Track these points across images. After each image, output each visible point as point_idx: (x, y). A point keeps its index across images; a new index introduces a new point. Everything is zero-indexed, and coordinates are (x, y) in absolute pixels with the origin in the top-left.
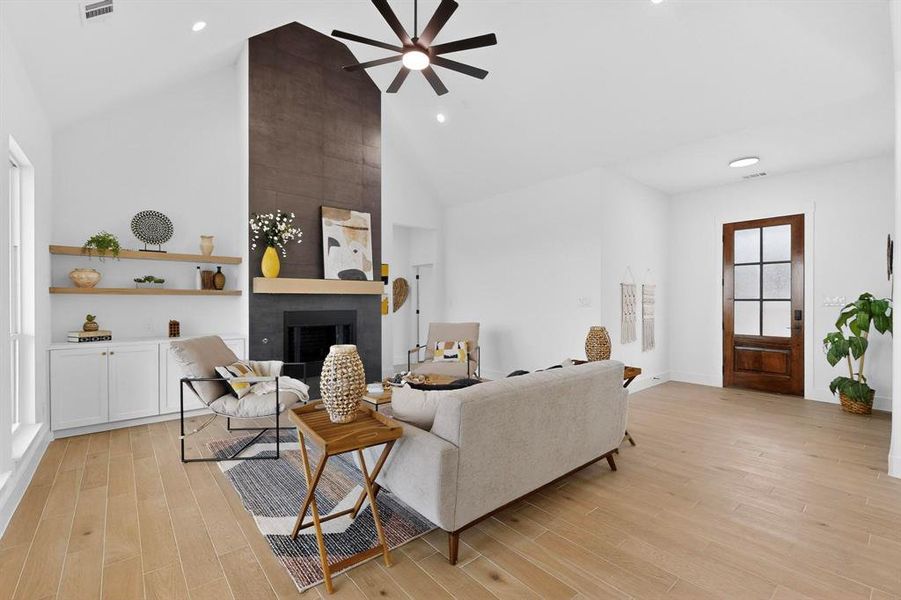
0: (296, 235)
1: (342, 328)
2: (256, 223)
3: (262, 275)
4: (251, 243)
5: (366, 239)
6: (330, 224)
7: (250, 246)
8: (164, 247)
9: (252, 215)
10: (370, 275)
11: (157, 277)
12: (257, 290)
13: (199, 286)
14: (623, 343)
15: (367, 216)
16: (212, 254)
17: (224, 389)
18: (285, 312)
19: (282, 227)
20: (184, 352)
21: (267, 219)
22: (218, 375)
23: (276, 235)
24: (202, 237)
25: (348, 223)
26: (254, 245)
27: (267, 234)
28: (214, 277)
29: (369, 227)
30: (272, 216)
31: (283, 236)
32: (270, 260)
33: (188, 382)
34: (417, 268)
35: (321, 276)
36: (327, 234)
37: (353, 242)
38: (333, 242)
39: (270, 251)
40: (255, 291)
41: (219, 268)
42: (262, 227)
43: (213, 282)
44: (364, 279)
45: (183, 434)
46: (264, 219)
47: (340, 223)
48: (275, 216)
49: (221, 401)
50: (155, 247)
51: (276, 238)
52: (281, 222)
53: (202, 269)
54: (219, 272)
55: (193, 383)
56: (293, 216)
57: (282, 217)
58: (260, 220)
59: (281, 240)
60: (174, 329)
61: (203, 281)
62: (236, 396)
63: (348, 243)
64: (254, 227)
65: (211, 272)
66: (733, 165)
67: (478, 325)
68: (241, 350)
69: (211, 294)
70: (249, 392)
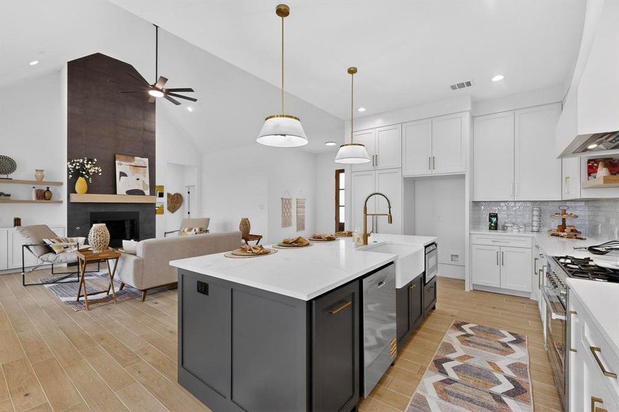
0: (98, 170)
1: (129, 221)
2: (72, 164)
3: (76, 193)
4: (68, 175)
5: (145, 172)
6: (121, 164)
7: (68, 176)
8: (10, 176)
9: (69, 160)
10: (147, 192)
11: (6, 193)
12: (72, 201)
13: (34, 198)
14: (283, 227)
15: (146, 160)
16: (43, 180)
17: (49, 250)
18: (91, 213)
19: (89, 166)
20: (24, 232)
21: (79, 162)
22: (45, 243)
23: (84, 171)
24: (36, 170)
25: (133, 164)
26: (71, 176)
27: (78, 170)
28: (45, 193)
29: (147, 166)
30: (81, 161)
31: (90, 171)
32: (81, 184)
33: (27, 246)
34: (189, 187)
35: (115, 193)
36: (119, 169)
37: (136, 174)
38: (122, 174)
39: (81, 180)
40: (71, 201)
41: (48, 188)
42: (75, 167)
43: (44, 196)
44: (144, 194)
45: (24, 272)
46: (77, 162)
47: (128, 163)
48: (84, 160)
49: (46, 255)
50: (5, 176)
51: (84, 173)
52: (87, 164)
53: (36, 189)
54: (48, 190)
55: (30, 247)
56: (95, 160)
57: (88, 161)
58: (74, 162)
59: (88, 173)
60: (17, 222)
61: (37, 195)
62: (55, 253)
63: (133, 175)
64: (70, 166)
65: (42, 190)
66: (327, 144)
67: (209, 219)
68: (62, 232)
69: (41, 203)
70: (63, 252)
